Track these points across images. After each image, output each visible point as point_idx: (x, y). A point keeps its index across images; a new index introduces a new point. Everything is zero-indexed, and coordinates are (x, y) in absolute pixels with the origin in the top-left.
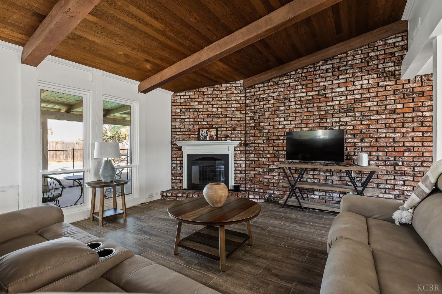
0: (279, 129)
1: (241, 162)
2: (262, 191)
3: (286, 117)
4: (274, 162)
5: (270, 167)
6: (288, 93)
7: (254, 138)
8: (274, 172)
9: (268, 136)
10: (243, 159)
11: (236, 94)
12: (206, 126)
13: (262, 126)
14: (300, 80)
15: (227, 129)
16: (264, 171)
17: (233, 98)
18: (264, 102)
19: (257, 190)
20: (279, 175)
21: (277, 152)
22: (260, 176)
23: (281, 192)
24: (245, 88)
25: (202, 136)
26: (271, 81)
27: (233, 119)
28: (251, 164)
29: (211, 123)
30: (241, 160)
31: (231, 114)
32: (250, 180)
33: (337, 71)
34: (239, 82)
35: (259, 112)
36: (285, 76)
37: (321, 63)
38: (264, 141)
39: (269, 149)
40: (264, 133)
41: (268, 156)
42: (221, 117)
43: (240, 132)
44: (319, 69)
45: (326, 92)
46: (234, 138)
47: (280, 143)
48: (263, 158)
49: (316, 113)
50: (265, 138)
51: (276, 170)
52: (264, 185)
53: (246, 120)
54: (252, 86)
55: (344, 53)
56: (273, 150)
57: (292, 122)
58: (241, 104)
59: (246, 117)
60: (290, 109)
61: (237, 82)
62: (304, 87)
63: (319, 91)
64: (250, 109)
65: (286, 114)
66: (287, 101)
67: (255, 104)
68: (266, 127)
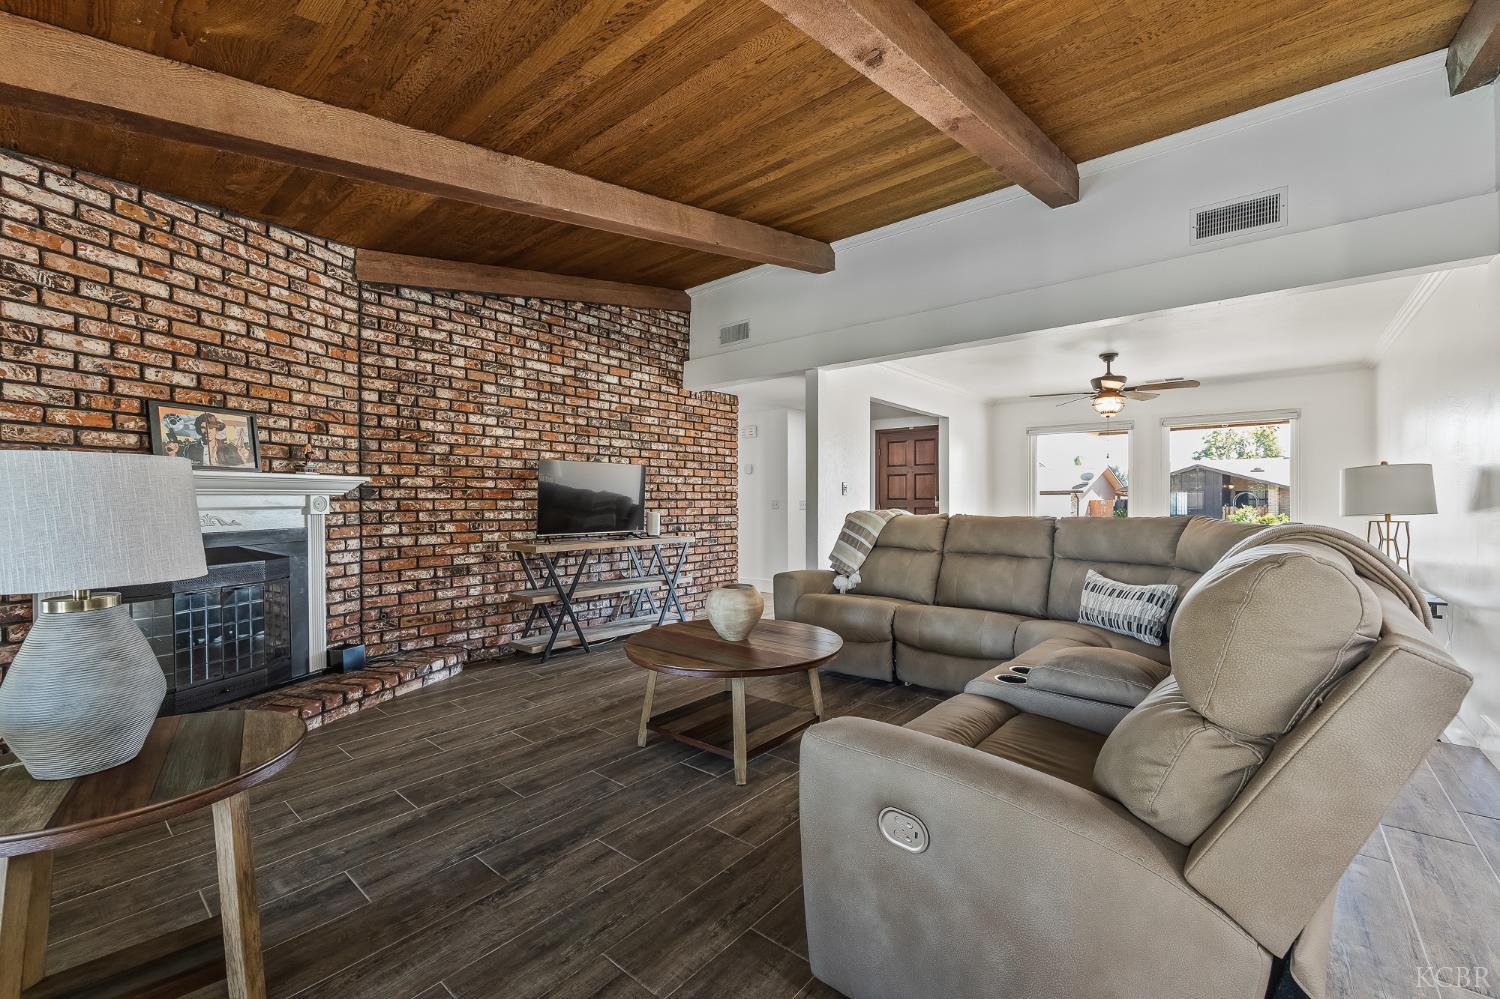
0: (483, 447)
1: (348, 558)
2: (429, 643)
3: (502, 416)
4: (468, 544)
5: (457, 561)
6: (508, 351)
7: (398, 470)
8: (468, 574)
9: (450, 466)
10: (354, 544)
11: (327, 290)
12: (193, 398)
13: (427, 431)
14: (535, 327)
15: (295, 426)
16: (435, 576)
17: (317, 303)
18: (436, 356)
19: (410, 646)
20: (484, 583)
21: (477, 514)
22: (420, 597)
23: (490, 629)
24: (360, 283)
25: (176, 441)
26: (456, 296)
27: (315, 387)
28: (388, 558)
29: (217, 384)
30: (346, 550)
31: (307, 365)
32: (383, 616)
33: (607, 337)
34: (338, 248)
35: (416, 383)
36: (498, 299)
37: (579, 306)
38: (437, 482)
39: (454, 505)
40: (434, 455)
41: (450, 528)
42: (268, 368)
43: (341, 443)
44: (575, 319)
45: (588, 377)
46: (321, 464)
47: (488, 488)
48: (434, 537)
49: (570, 420)
50: (437, 471)
51: (475, 569)
52: (435, 622)
53: (361, 400)
54: (388, 286)
55: (617, 306)
56: (465, 509)
57: (517, 433)
58: (343, 335)
59: (361, 388)
60: (511, 396)
61: (330, 246)
62: (545, 349)
63: (576, 369)
64: (380, 363)
65: (502, 409)
66: (505, 372)
67: (398, 351)
68: (443, 437)
